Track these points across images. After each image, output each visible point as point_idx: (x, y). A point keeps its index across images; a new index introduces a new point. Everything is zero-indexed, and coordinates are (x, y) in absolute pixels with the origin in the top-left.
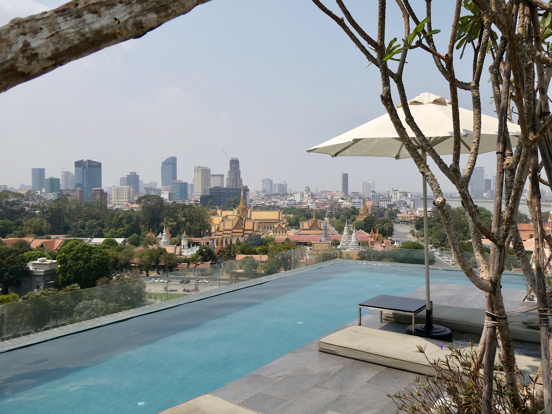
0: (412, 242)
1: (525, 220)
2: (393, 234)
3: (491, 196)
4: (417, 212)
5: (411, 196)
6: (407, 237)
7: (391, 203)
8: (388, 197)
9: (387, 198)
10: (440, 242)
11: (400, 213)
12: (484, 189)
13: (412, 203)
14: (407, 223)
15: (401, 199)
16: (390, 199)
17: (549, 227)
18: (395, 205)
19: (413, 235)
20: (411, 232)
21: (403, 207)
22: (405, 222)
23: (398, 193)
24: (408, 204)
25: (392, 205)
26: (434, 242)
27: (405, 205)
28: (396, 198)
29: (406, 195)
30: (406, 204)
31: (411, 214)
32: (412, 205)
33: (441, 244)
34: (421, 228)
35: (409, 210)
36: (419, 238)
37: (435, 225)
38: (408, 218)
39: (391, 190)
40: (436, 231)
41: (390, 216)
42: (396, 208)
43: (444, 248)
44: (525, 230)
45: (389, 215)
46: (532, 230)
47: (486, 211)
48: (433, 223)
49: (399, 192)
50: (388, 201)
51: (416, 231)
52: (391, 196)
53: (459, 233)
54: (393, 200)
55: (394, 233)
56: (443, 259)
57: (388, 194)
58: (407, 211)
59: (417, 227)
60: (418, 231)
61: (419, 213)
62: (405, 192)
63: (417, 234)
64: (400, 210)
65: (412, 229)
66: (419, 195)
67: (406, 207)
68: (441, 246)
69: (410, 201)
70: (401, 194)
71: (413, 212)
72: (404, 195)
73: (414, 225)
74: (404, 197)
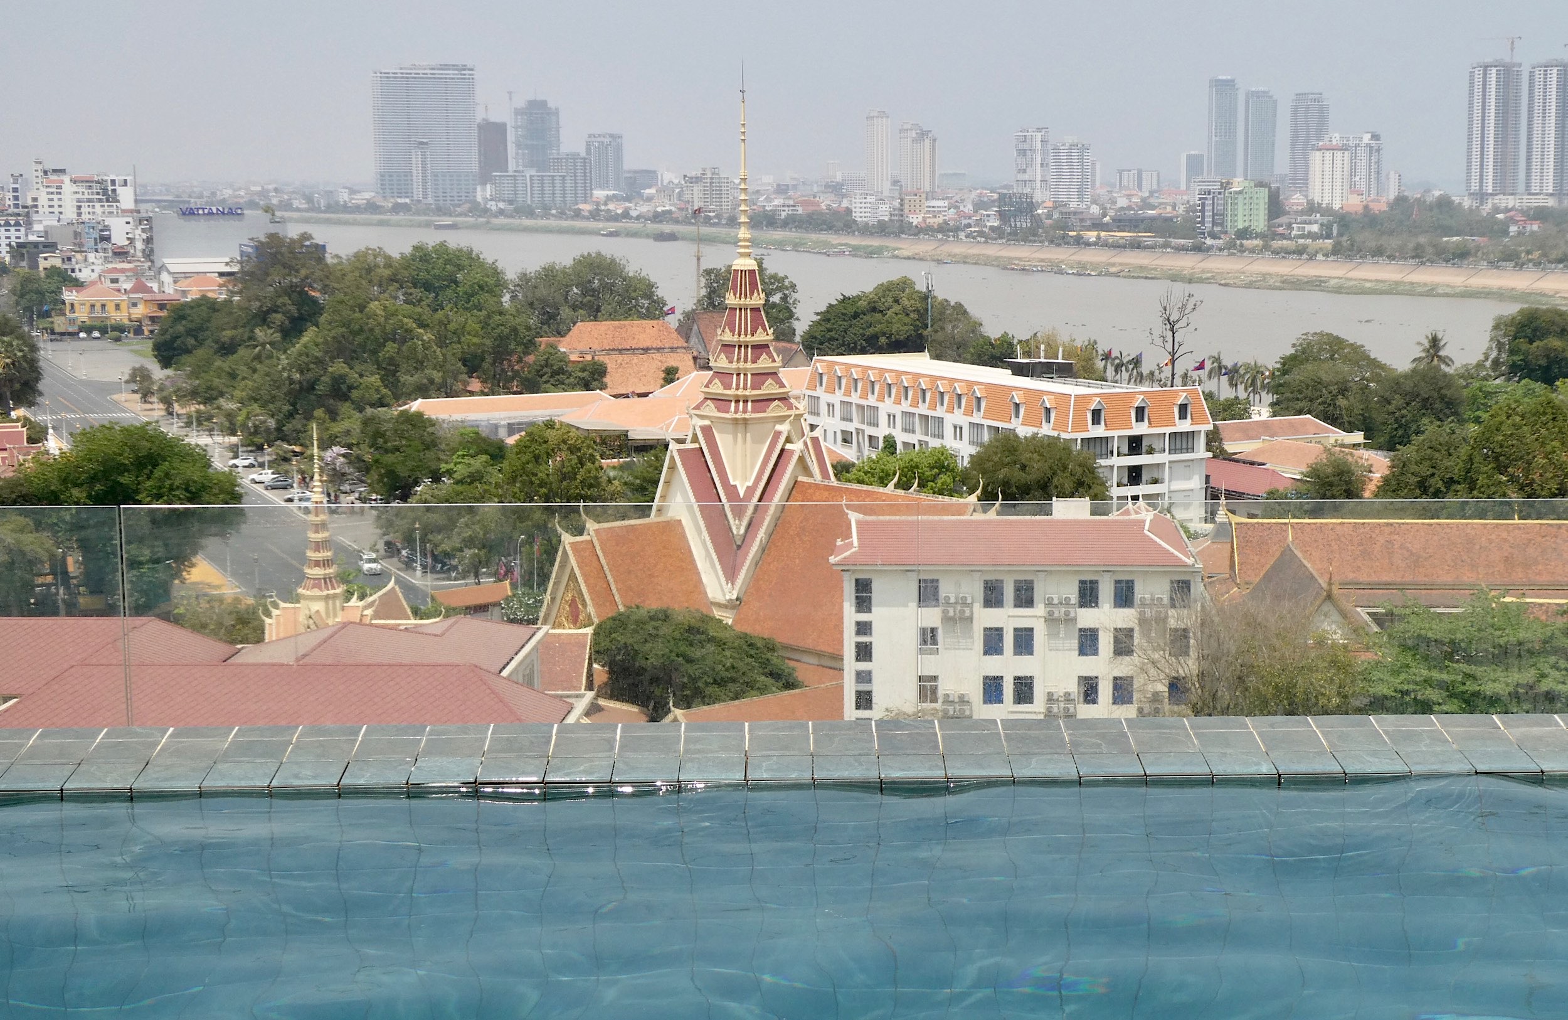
1: (646, 303)
2: (41, 394)
3: (511, 202)
4: (166, 278)
5: (136, 201)
6: (116, 403)
7: (33, 238)
8: (16, 206)
9: (12, 210)
10: (272, 423)
11: (78, 284)
12: (475, 168)
13: (139, 235)
14: (112, 332)
15: (85, 217)
16: (25, 215)
17: (732, 331)
18: (51, 247)
19: (146, 395)
20: (132, 379)
21: (91, 257)
22: (103, 331)
23: (68, 187)
24: (119, 238)
25: (36, 245)
26: (244, 426)
27: (105, 245)
28: (56, 210)
29: (109, 196)
30: (108, 239)
31: (135, 290)
32: (140, 245)
33: (279, 429)
34: (185, 358)
35: (123, 271)
36: (176, 407)
37: (251, 338)
38: (118, 307)
39: (32, 173)
40: (255, 371)
41: (23, 302)
42: (58, 263)
43: (297, 449)
44: (646, 350)
45: (22, 296)
46: (673, 349)
47: (482, 265)
48: (240, 330)
49: (74, 181)
50: (17, 224)
51: (159, 373)
52: (30, 203)
53: (361, 376)
54: (42, 223)
55: (41, 386)
56: (290, 500)
57: (15, 190)
58: (114, 276)
59: (167, 353)
60: (169, 372)
61: (175, 282)
62: (105, 178)
63: (161, 389)
64: (80, 270)
65: (137, 362)
66: (177, 196)
67: (110, 254)
68: (278, 443)
69: (128, 223)
70: (81, 190)
71: (144, 280)
72: (98, 194)
73: (150, 344)
74: (98, 205)
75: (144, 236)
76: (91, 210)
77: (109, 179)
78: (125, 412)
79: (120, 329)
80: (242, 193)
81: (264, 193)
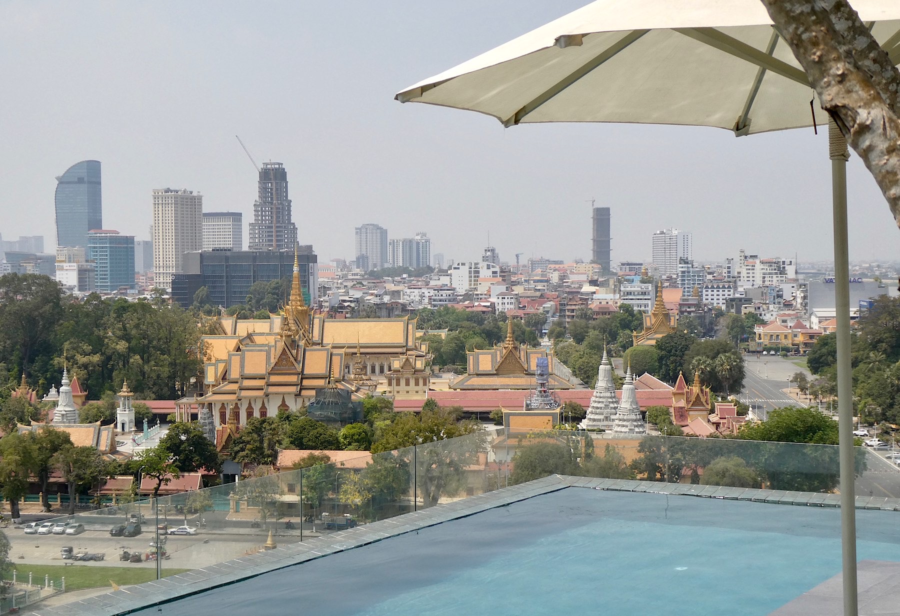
0: (798, 411)
2: (744, 387)
4: (814, 320)
5: (796, 273)
6: (785, 394)
7: (737, 295)
8: (729, 277)
9: (726, 279)
10: (879, 410)
11: (763, 323)
13: (799, 294)
14: (785, 352)
15: (767, 283)
16: (733, 282)
18: (749, 301)
19: (803, 389)
20: (795, 379)
21: (771, 307)
22: (777, 350)
23: (758, 266)
24: (787, 296)
25: (740, 300)
26: (862, 411)
27: (779, 300)
28: (751, 279)
29: (781, 270)
30: (780, 296)
31: (795, 327)
32: (799, 300)
33: (884, 414)
34: (826, 368)
35: (789, 315)
36: (821, 397)
37: (867, 358)
38: (786, 337)
39: (737, 257)
40: (869, 378)
41: (733, 333)
42: (753, 310)
43: (894, 426)
45: (732, 329)
48: (862, 352)
49: (762, 262)
50: (729, 287)
51: (811, 377)
52: (736, 274)
54: (743, 286)
55: (744, 382)
56: (889, 458)
57: (729, 268)
58: (785, 318)
59: (816, 365)
60: (817, 377)
61: (820, 322)
62: (779, 260)
63: (813, 386)
64: (765, 315)
65: (799, 370)
66: (819, 270)
67: (782, 306)
68: (883, 422)
69: (793, 287)
70: (765, 267)
71: (801, 321)
72: (775, 269)
73: (806, 359)
74: (774, 276)
75: (802, 295)
76: (770, 279)
77: (781, 261)
78: (790, 399)
79: (787, 350)
80: (857, 268)
81: (870, 268)
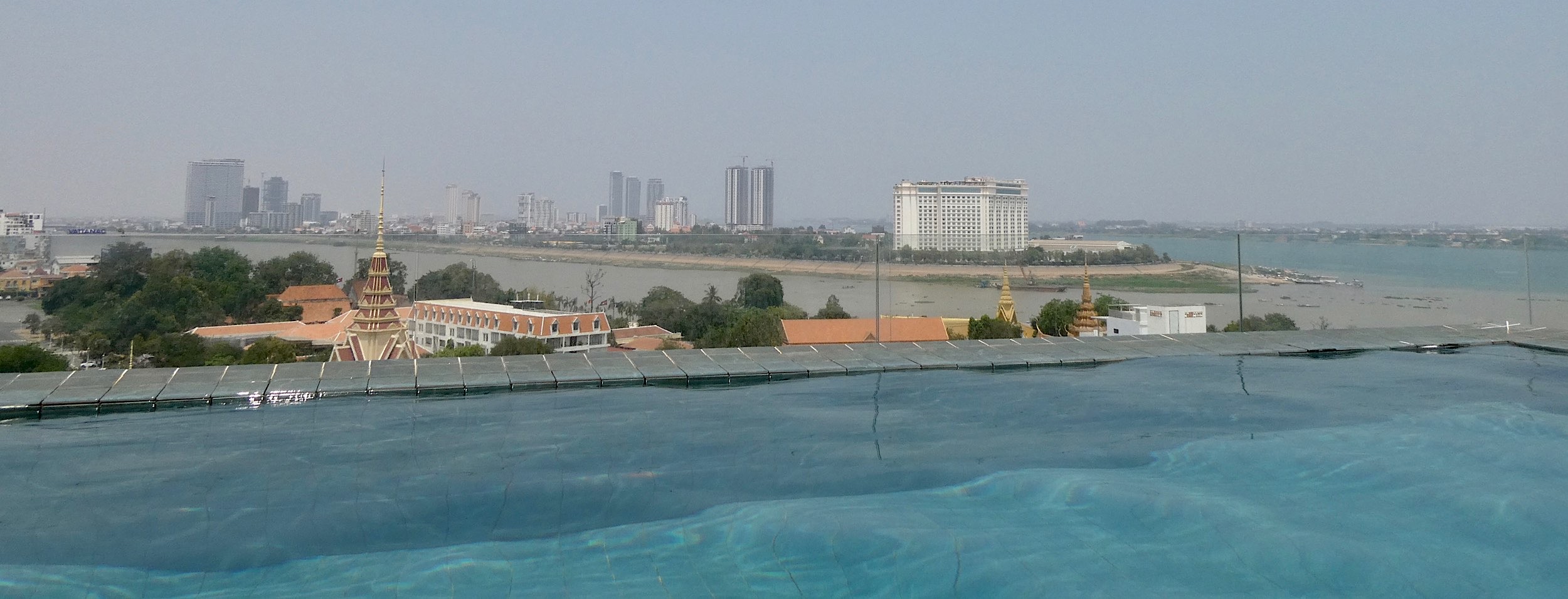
0: (16, 348)
1: (327, 276)
3: (258, 227)
4: (55, 266)
5: (43, 227)
10: (109, 342)
12: (240, 210)
13: (43, 244)
14: (19, 296)
15: (12, 235)
17: (371, 288)
19: (34, 329)
20: (27, 321)
21: (12, 256)
22: (13, 295)
23: (3, 219)
24: (30, 246)
26: (91, 345)
27: (21, 249)
29: (27, 223)
30: (24, 246)
31: (36, 273)
32: (42, 250)
33: (113, 344)
34: (61, 309)
35: (30, 263)
36: (52, 335)
37: (102, 297)
38: (24, 282)
40: (102, 315)
43: (122, 356)
44: (326, 300)
46: (340, 300)
47: (239, 258)
48: (96, 293)
49: (7, 216)
51: (43, 317)
53: (164, 316)
58: (24, 266)
59: (50, 306)
60: (50, 317)
61: (61, 269)
62: (26, 214)
63: (44, 326)
64: (4, 263)
65: (32, 311)
66: (69, 224)
67: (24, 255)
68: (111, 353)
69: (37, 237)
70: (11, 221)
71: (42, 268)
72: (21, 223)
73: (41, 301)
74: (20, 229)
75: (46, 245)
76: (15, 231)
77: (29, 215)
78: (20, 339)
79: (24, 294)
80: (107, 223)
81: (119, 223)
